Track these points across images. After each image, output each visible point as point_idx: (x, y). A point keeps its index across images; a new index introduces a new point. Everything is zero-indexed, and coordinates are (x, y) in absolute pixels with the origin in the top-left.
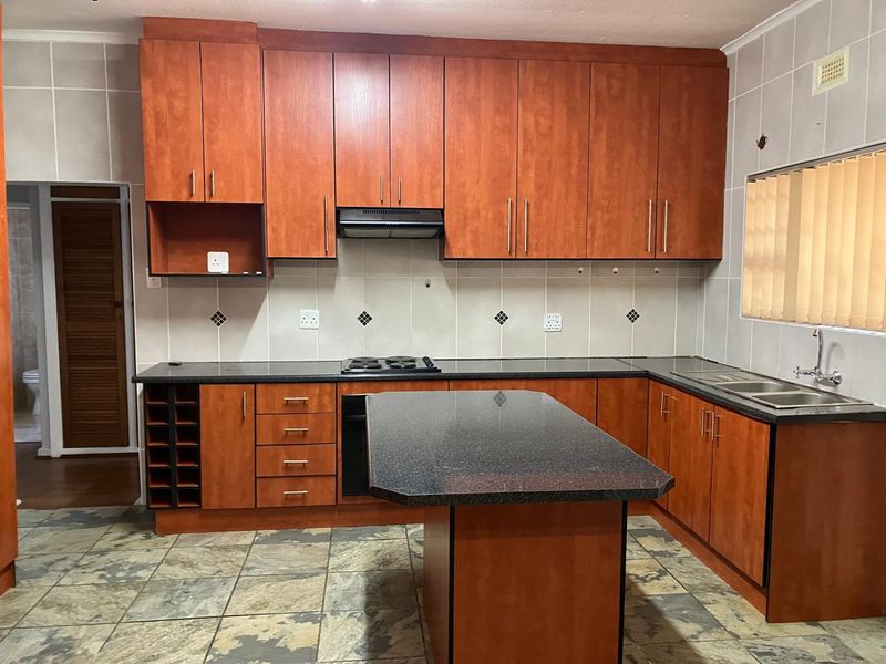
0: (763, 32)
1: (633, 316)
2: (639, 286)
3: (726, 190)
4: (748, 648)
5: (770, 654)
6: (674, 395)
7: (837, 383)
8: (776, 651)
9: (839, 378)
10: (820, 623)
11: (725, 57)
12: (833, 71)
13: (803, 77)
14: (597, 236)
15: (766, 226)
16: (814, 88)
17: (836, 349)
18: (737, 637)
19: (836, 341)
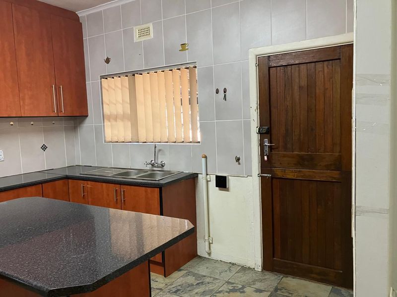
0: (102, 9)
1: (44, 148)
2: (46, 131)
3: (87, 82)
4: (169, 292)
5: (178, 290)
6: (89, 185)
7: (163, 166)
8: (179, 288)
9: (164, 164)
10: (181, 268)
11: (79, 17)
12: (144, 32)
13: (128, 34)
14: (26, 103)
15: (116, 100)
16: (135, 39)
17: (161, 152)
18: (161, 289)
19: (160, 148)
